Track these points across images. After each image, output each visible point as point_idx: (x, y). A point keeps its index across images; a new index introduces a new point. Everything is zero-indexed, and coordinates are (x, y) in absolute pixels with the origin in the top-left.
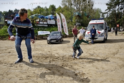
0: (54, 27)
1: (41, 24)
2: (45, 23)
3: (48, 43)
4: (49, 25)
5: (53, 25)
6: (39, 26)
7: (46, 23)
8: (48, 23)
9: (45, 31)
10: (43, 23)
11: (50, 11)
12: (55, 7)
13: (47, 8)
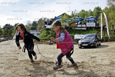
0: (94, 30)
1: (79, 27)
2: (83, 26)
3: (80, 48)
4: (89, 28)
5: (93, 27)
6: (76, 30)
7: (85, 26)
8: (87, 26)
9: (83, 34)
10: (81, 26)
11: (95, 13)
12: (100, 9)
13: (91, 11)
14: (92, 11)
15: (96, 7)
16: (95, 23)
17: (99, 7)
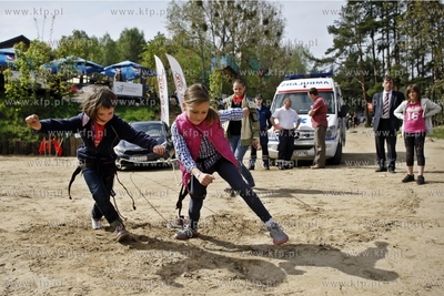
0: (140, 107)
8: (117, 92)
11: (123, 50)
12: (142, 37)
13: (111, 41)
14: (115, 40)
15: (129, 29)
16: (140, 86)
17: (136, 30)
